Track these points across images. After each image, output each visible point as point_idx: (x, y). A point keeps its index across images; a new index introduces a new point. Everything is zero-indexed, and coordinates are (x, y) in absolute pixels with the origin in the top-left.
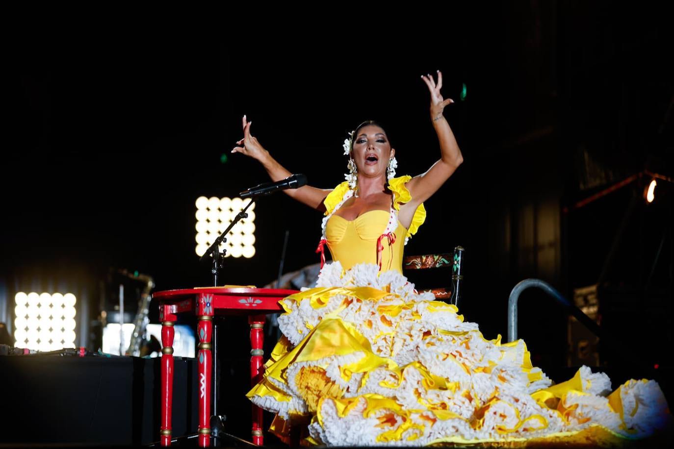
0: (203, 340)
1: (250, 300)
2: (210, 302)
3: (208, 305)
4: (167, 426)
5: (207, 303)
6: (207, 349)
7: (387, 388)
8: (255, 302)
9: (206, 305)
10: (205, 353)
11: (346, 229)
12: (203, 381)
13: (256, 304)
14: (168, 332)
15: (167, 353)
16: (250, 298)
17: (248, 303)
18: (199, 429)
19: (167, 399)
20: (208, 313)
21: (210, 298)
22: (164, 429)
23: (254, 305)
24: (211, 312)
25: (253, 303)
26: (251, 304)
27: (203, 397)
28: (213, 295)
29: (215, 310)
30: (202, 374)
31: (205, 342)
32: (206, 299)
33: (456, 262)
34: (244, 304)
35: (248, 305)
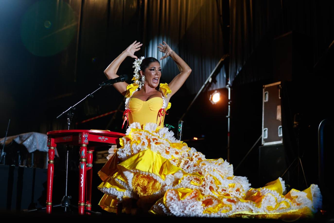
0: (83, 157)
1: (103, 138)
2: (87, 137)
3: (86, 139)
4: (50, 200)
5: (86, 138)
6: (84, 161)
7: (194, 185)
8: (105, 139)
9: (85, 138)
10: (84, 163)
11: (142, 105)
12: (82, 178)
13: (106, 140)
14: (52, 153)
15: (51, 163)
16: (103, 137)
17: (102, 139)
18: (79, 203)
19: (50, 187)
20: (86, 143)
21: (87, 135)
22: (48, 202)
23: (105, 140)
24: (87, 142)
25: (104, 140)
26: (103, 140)
27: (82, 186)
28: (88, 133)
29: (89, 142)
30: (82, 175)
31: (84, 158)
32: (85, 136)
33: (180, 128)
34: (100, 140)
35: (102, 140)
